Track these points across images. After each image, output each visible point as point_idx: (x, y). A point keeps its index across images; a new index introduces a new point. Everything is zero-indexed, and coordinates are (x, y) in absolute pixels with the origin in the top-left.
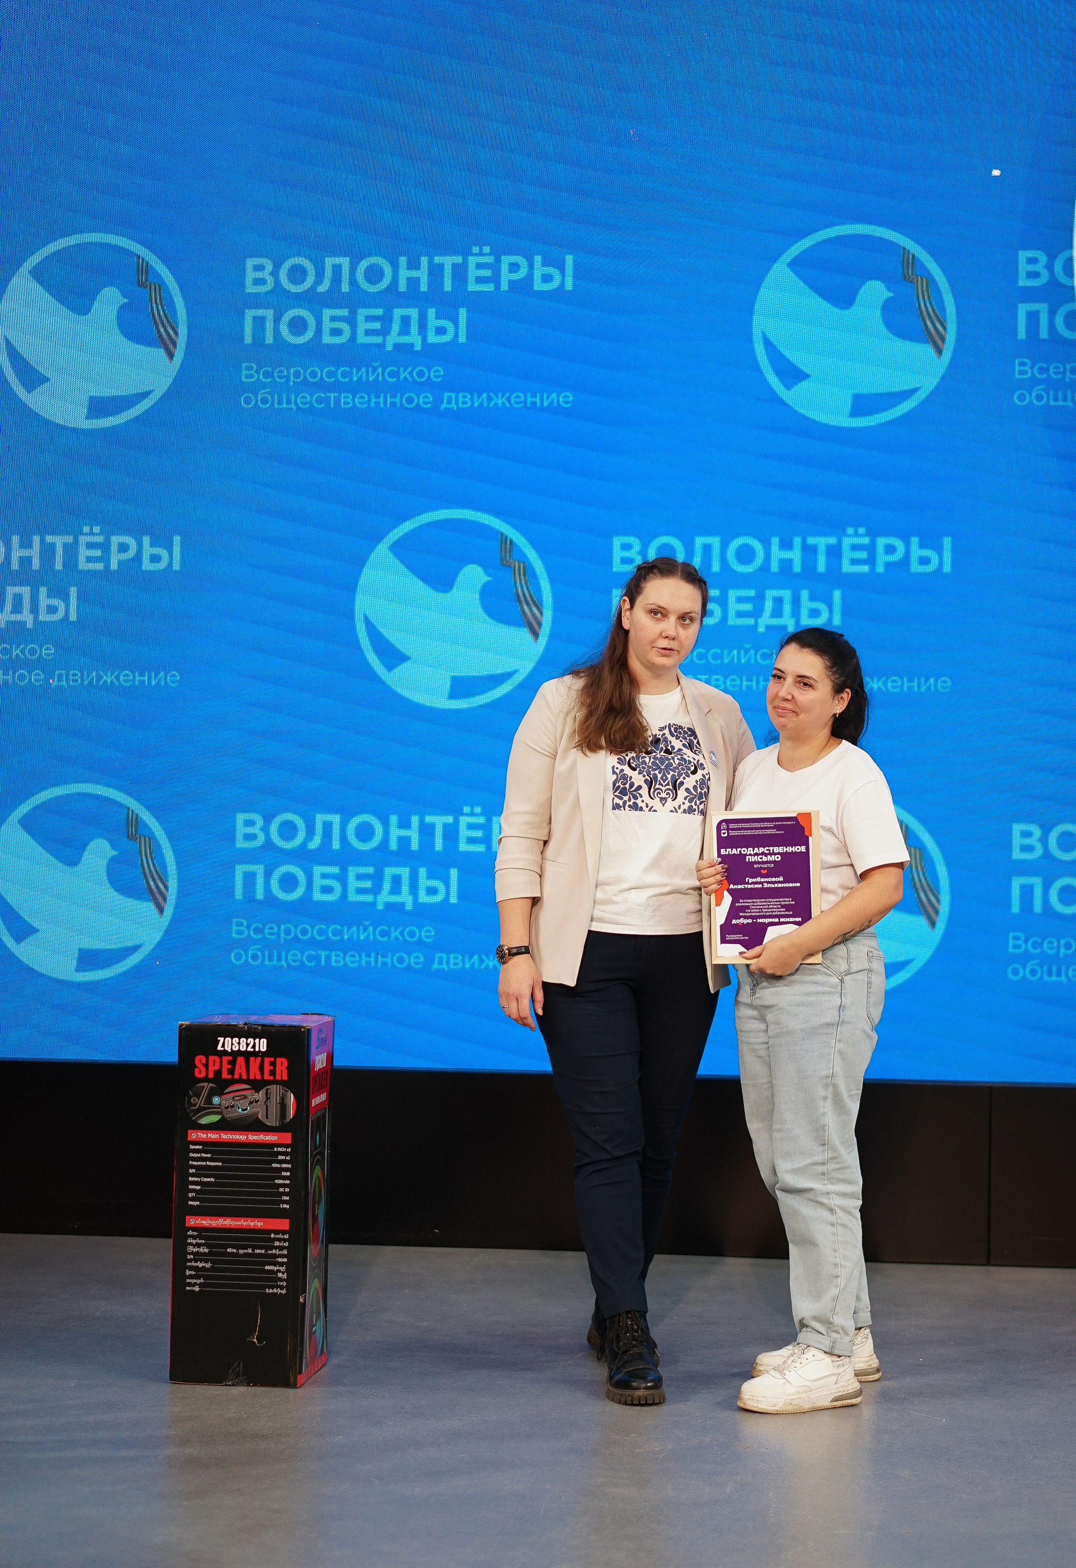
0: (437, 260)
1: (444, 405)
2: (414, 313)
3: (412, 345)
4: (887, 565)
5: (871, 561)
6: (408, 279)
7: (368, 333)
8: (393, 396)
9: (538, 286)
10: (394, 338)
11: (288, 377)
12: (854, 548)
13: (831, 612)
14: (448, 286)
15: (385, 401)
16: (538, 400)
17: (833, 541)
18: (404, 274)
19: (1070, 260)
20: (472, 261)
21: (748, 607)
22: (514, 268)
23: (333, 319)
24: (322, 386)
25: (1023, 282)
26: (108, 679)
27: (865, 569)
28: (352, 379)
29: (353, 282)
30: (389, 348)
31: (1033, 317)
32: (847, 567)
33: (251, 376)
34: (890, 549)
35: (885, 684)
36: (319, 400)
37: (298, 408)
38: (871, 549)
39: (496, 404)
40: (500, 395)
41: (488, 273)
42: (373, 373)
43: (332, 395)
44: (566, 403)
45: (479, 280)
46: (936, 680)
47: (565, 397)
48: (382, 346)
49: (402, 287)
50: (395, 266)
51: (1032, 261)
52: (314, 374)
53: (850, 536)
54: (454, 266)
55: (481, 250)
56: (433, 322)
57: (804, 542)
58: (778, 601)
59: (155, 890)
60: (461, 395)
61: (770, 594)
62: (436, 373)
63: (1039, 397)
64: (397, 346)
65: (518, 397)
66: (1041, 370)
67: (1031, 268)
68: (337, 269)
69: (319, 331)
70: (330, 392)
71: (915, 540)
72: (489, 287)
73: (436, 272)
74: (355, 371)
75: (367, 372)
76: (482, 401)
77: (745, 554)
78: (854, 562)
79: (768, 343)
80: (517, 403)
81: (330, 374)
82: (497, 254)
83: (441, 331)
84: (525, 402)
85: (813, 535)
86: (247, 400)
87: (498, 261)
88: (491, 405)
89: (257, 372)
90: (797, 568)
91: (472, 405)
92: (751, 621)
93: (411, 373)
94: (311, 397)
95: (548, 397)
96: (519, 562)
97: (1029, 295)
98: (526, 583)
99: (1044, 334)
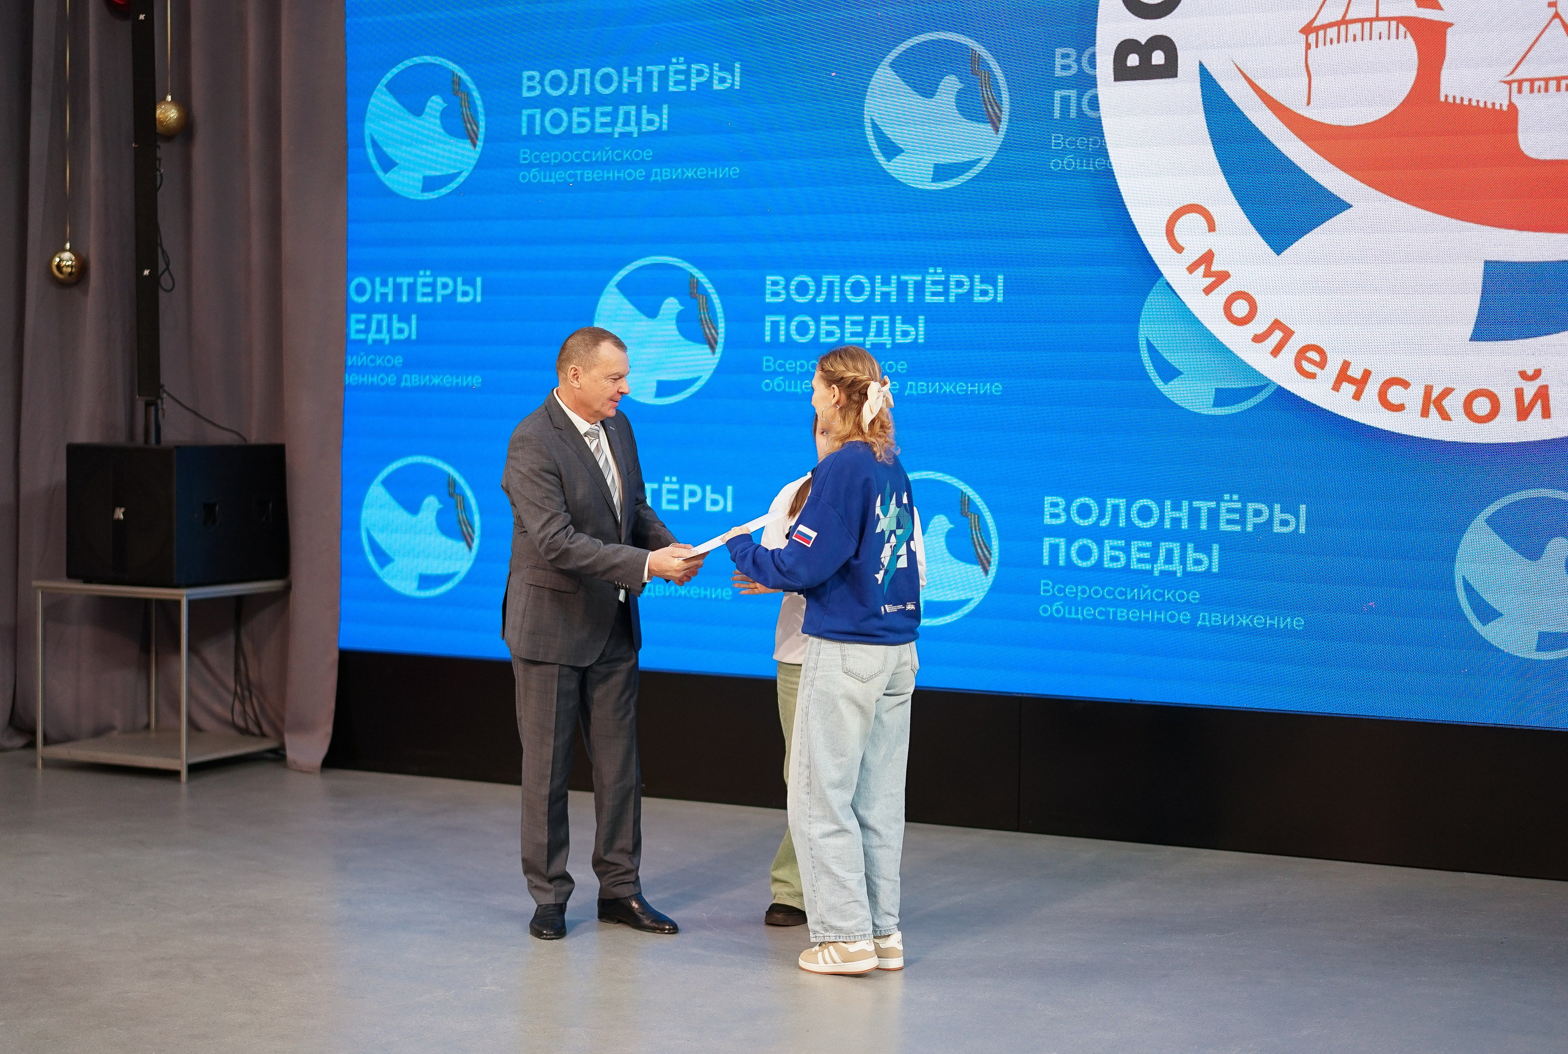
0: (649, 68)
1: (653, 179)
2: (632, 109)
3: (631, 133)
4: (957, 295)
5: (946, 293)
6: (630, 84)
7: (603, 125)
8: (619, 172)
9: (717, 86)
10: (619, 129)
11: (550, 159)
12: (934, 283)
13: (917, 331)
14: (655, 89)
15: (612, 175)
16: (715, 172)
17: (919, 278)
18: (627, 80)
19: (1093, 57)
20: (672, 68)
21: (859, 329)
22: (700, 73)
23: (580, 115)
24: (572, 165)
25: (1059, 73)
26: (436, 381)
27: (941, 299)
28: (591, 160)
29: (593, 88)
30: (616, 136)
31: (1065, 100)
32: (929, 299)
33: (525, 159)
34: (959, 284)
35: (954, 388)
36: (570, 176)
37: (557, 182)
38: (946, 284)
39: (687, 176)
40: (690, 170)
41: (682, 77)
42: (606, 154)
43: (579, 172)
44: (734, 175)
45: (677, 83)
46: (991, 385)
47: (734, 170)
48: (612, 134)
49: (625, 90)
50: (620, 74)
51: (1066, 56)
52: (567, 157)
53: (931, 274)
54: (660, 73)
55: (678, 60)
56: (646, 116)
57: (898, 279)
58: (880, 324)
59: (466, 533)
60: (664, 170)
61: (875, 318)
62: (647, 154)
63: (1069, 165)
64: (621, 134)
65: (702, 171)
66: (1071, 143)
67: (1066, 61)
68: (582, 76)
69: (570, 127)
70: (577, 170)
71: (977, 277)
72: (684, 88)
73: (647, 77)
74: (594, 153)
75: (602, 153)
76: (678, 174)
77: (857, 289)
78: (934, 294)
79: (875, 126)
80: (701, 175)
81: (578, 157)
82: (688, 62)
83: (650, 122)
84: (707, 174)
85: (905, 273)
86: (524, 177)
87: (689, 68)
88: (684, 177)
89: (530, 155)
90: (893, 299)
91: (671, 177)
92: (860, 339)
93: (630, 155)
94: (565, 174)
95: (723, 170)
96: (702, 295)
97: (1063, 83)
98: (707, 310)
99: (1073, 114)
